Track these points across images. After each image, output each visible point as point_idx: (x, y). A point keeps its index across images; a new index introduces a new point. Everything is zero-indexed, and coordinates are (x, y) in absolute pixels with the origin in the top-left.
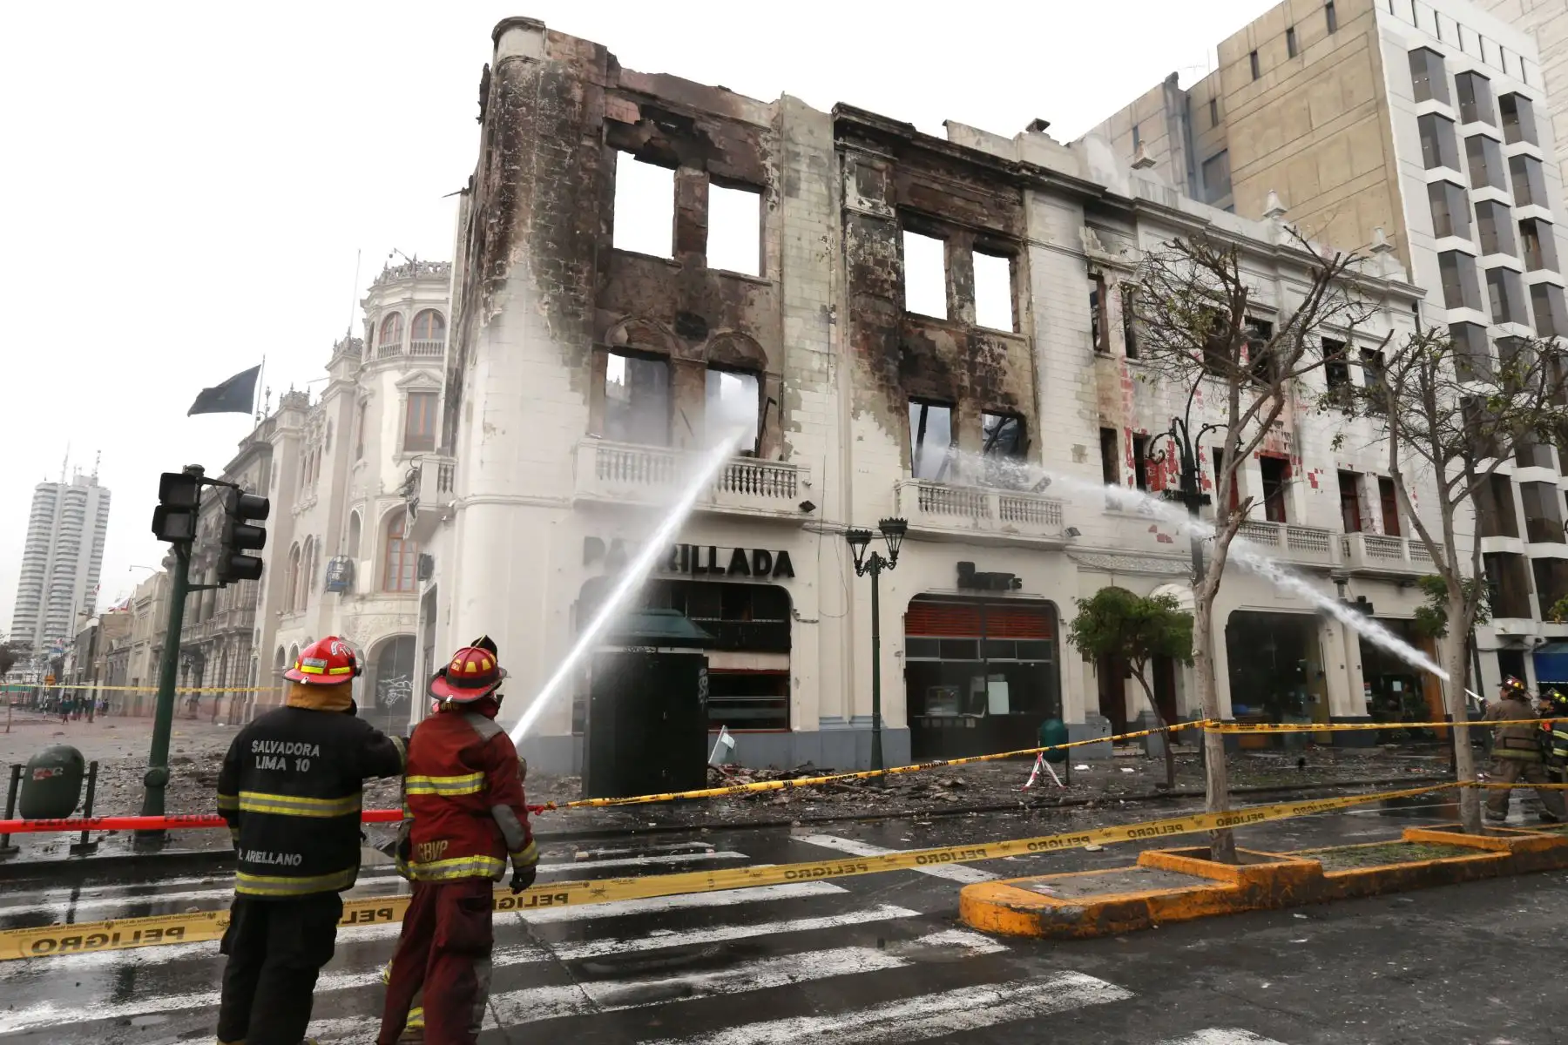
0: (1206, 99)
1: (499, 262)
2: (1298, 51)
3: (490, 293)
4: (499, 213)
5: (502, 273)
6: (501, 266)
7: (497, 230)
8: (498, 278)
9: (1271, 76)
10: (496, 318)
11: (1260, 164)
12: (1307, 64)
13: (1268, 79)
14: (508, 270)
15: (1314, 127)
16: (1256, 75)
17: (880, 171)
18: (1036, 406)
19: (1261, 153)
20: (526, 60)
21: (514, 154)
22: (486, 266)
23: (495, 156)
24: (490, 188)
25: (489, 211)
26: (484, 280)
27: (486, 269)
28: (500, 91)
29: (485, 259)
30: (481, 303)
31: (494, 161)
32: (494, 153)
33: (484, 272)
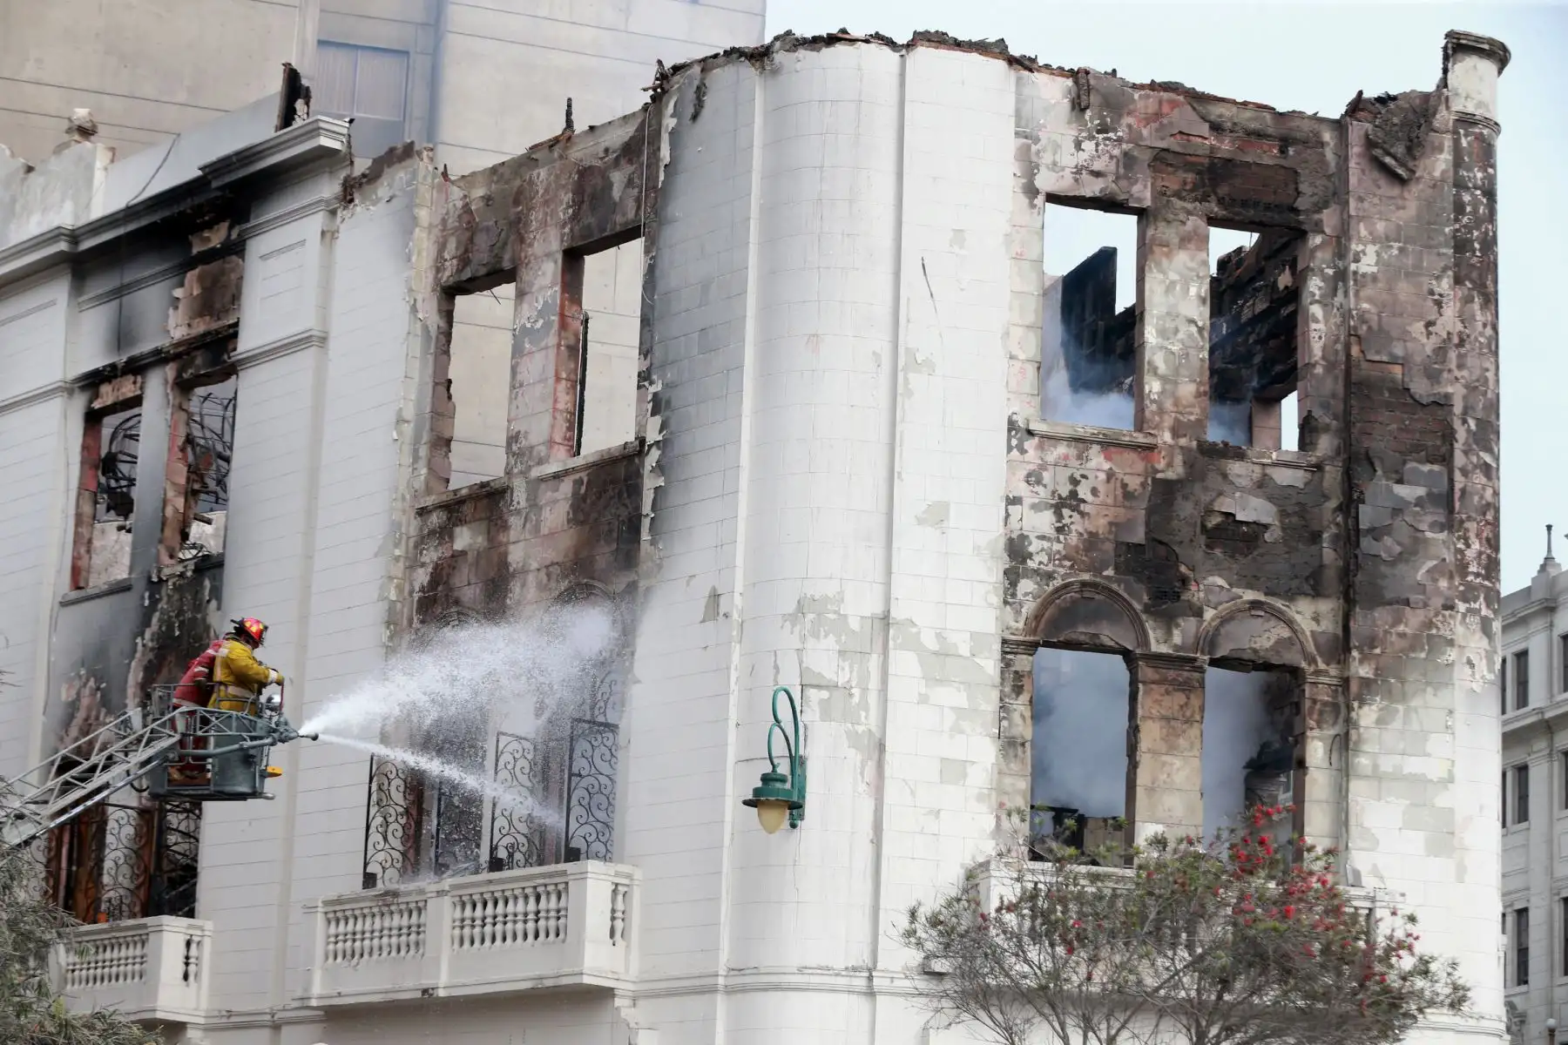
22: (1476, 546)
23: (1479, 316)
24: (1465, 373)
25: (1472, 424)
26: (1477, 575)
27: (1480, 553)
28: (1479, 175)
29: (1472, 526)
30: (1474, 621)
31: (1479, 325)
32: (1476, 306)
33: (1470, 554)
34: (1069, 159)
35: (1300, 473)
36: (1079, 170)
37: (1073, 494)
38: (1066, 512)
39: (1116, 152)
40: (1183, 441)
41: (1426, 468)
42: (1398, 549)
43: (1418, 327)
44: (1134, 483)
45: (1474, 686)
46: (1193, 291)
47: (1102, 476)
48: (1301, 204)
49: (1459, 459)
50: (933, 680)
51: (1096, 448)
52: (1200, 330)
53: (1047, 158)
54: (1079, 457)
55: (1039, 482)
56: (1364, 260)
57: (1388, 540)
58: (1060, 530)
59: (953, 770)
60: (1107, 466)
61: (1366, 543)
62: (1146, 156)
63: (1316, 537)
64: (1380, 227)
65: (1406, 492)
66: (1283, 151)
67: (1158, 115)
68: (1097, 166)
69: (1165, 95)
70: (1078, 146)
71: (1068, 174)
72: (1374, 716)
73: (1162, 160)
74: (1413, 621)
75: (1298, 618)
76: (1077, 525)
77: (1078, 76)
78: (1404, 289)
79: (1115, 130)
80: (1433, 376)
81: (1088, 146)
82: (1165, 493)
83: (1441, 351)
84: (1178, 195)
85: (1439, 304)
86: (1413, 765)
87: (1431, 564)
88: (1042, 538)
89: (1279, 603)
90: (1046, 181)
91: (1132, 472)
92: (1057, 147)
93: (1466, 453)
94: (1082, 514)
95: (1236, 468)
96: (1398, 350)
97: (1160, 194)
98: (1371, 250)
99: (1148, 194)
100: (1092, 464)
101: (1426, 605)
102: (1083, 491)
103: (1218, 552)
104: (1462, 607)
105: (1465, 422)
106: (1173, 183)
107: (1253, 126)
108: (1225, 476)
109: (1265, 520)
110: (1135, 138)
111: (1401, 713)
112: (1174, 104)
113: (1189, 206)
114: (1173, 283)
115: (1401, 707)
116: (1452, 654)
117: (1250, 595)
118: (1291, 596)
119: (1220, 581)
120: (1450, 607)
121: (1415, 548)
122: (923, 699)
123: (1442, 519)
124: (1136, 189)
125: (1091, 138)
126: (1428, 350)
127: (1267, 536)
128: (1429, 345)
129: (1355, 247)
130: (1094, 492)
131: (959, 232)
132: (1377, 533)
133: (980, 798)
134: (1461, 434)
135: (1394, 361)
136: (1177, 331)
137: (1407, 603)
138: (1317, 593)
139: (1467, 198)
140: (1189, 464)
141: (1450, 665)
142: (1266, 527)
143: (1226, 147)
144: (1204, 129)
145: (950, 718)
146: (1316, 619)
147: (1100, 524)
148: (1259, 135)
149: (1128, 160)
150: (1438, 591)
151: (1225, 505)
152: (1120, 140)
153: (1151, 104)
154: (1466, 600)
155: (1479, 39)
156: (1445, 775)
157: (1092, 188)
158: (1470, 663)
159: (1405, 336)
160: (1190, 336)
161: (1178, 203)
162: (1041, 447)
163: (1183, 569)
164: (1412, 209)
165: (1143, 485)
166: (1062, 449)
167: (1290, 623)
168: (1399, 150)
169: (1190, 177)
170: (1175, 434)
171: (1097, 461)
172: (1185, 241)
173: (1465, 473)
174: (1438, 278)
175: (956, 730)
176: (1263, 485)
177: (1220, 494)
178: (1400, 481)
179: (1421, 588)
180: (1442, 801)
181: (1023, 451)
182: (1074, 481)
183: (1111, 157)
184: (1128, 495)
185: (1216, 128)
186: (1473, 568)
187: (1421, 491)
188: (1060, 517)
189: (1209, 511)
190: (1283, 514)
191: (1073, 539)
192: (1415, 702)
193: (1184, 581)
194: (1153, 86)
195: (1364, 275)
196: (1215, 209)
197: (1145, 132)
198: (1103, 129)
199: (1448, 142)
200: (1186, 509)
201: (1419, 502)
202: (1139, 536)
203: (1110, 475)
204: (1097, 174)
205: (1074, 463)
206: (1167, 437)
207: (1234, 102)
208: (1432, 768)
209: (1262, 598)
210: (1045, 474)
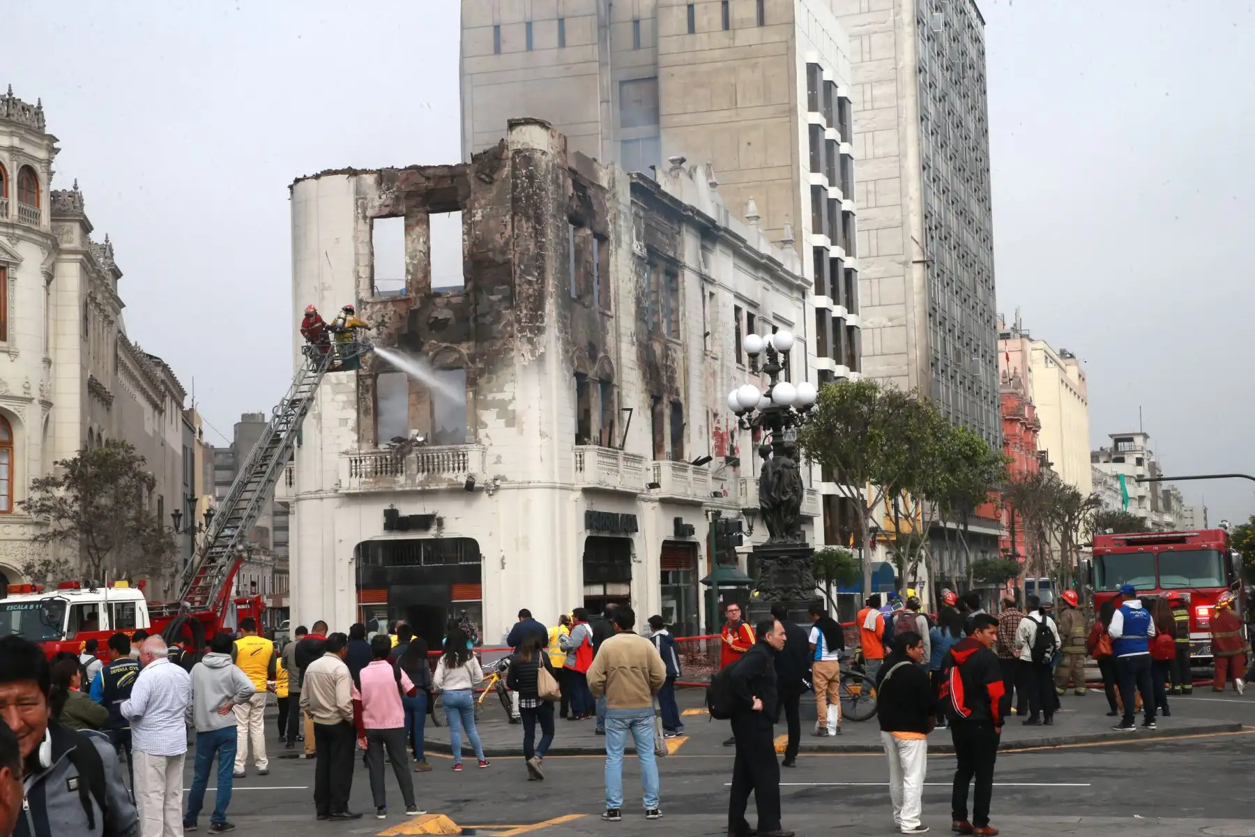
0: (629, 17)
1: (539, 313)
2: (731, 27)
3: (535, 335)
4: (536, 274)
5: (543, 321)
6: (541, 316)
7: (536, 287)
8: (541, 325)
9: (704, 37)
10: (542, 353)
11: (687, 119)
12: (738, 43)
13: (701, 39)
14: (546, 319)
15: (738, 106)
16: (692, 29)
17: (641, 218)
18: (687, 398)
19: (690, 108)
20: (544, 153)
21: (542, 230)
22: (525, 312)
23: (525, 226)
24: (519, 248)
25: (522, 267)
26: (525, 323)
27: (526, 315)
28: (524, 171)
29: (523, 305)
30: (524, 340)
31: (525, 229)
32: (524, 222)
33: (522, 315)
34: (377, 203)
35: (460, 298)
36: (381, 206)
37: (383, 321)
38: (381, 327)
39: (393, 196)
40: (419, 295)
41: (501, 288)
42: (492, 319)
43: (498, 236)
44: (403, 313)
45: (525, 363)
46: (421, 240)
47: (392, 313)
48: (459, 199)
49: (517, 281)
50: (336, 393)
51: (390, 303)
52: (424, 254)
53: (370, 205)
54: (385, 308)
55: (372, 319)
56: (477, 215)
57: (488, 317)
58: (379, 334)
59: (344, 421)
60: (393, 309)
61: (481, 320)
62: (403, 195)
63: (468, 319)
64: (483, 202)
65: (493, 298)
66: (452, 181)
67: (407, 179)
68: (387, 203)
69: (409, 171)
70: (380, 198)
71: (377, 209)
72: (486, 380)
73: (409, 195)
74: (498, 344)
75: (462, 350)
76: (385, 331)
77: (380, 171)
78: (492, 223)
79: (392, 188)
80: (503, 253)
81: (384, 197)
82: (414, 315)
83: (507, 243)
84: (415, 206)
85: (505, 225)
86: (499, 396)
87: (504, 323)
88: (373, 338)
89: (455, 346)
90: (369, 213)
91: (402, 309)
92: (373, 200)
93: (520, 278)
94: (387, 327)
95: (438, 300)
96: (490, 246)
97: (408, 208)
98: (480, 211)
99: (404, 210)
100: (389, 309)
101: (502, 338)
102: (386, 320)
103: (434, 331)
104: (520, 335)
105: (519, 266)
106: (413, 202)
107: (441, 174)
108: (434, 304)
109: (448, 317)
110: (399, 189)
111: (495, 379)
112: (412, 174)
113: (419, 209)
114: (414, 239)
115: (494, 376)
116: (513, 354)
117: (444, 345)
118: (459, 342)
119: (434, 341)
120: (512, 336)
121: (498, 317)
122: (333, 400)
123: (507, 305)
124: (400, 208)
125: (385, 193)
126: (502, 244)
127: (450, 323)
128: (502, 242)
129: (474, 211)
130: (390, 319)
131: (337, 239)
132: (484, 315)
133: (352, 430)
134: (518, 272)
135: (489, 250)
136: (416, 256)
137: (495, 338)
138: (468, 339)
139: (519, 181)
140: (422, 303)
141: (513, 358)
142: (449, 319)
143: (431, 184)
144: (423, 180)
145: (341, 404)
146: (469, 349)
147: (392, 331)
148: (443, 177)
149: (397, 199)
150: (507, 332)
151: (435, 314)
152: (394, 192)
153: (404, 176)
154: (520, 332)
155: (518, 120)
156: (511, 398)
157: (386, 211)
158: (523, 355)
159: (493, 240)
160: (421, 257)
161: (415, 209)
162: (372, 307)
163: (422, 339)
164: (495, 191)
165: (406, 313)
166: (379, 306)
167: (459, 352)
168: (487, 171)
169: (420, 199)
170: (417, 293)
171: (390, 307)
172: (418, 223)
173: (519, 285)
174: (505, 216)
175: (344, 408)
176: (448, 305)
177: (433, 311)
178: (492, 294)
179: (500, 332)
180: (510, 407)
181: (365, 309)
182: (383, 316)
183: (392, 198)
184: (401, 317)
185: (428, 178)
186: (524, 320)
187: (500, 297)
188: (378, 329)
189: (430, 317)
190: (455, 314)
191: (384, 336)
192: (500, 373)
193: (423, 344)
194: (406, 169)
195: (477, 221)
196: (428, 208)
197: (403, 187)
198: (388, 189)
199: (509, 163)
200: (422, 319)
201: (500, 301)
202: (405, 331)
203: (395, 312)
204: (387, 206)
205: (383, 310)
206: (414, 294)
207: (434, 167)
208: (506, 396)
209: (449, 345)
210: (374, 316)
